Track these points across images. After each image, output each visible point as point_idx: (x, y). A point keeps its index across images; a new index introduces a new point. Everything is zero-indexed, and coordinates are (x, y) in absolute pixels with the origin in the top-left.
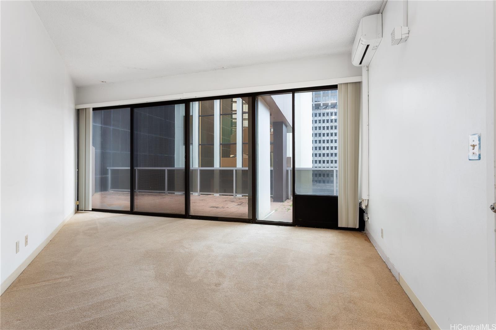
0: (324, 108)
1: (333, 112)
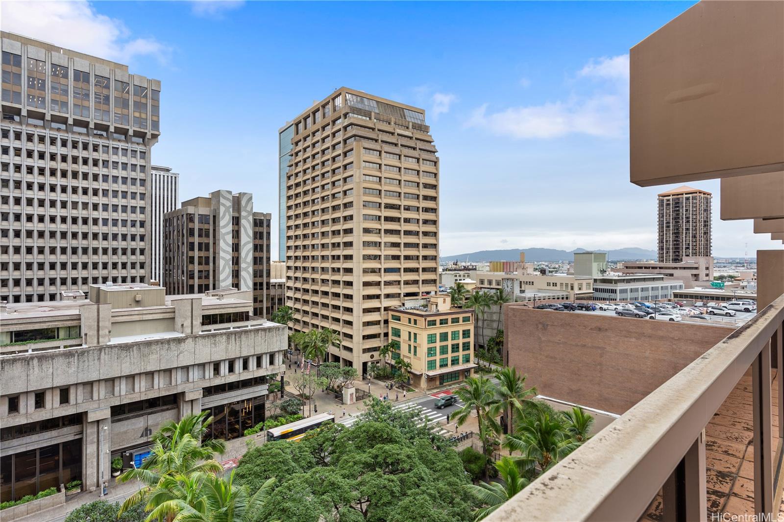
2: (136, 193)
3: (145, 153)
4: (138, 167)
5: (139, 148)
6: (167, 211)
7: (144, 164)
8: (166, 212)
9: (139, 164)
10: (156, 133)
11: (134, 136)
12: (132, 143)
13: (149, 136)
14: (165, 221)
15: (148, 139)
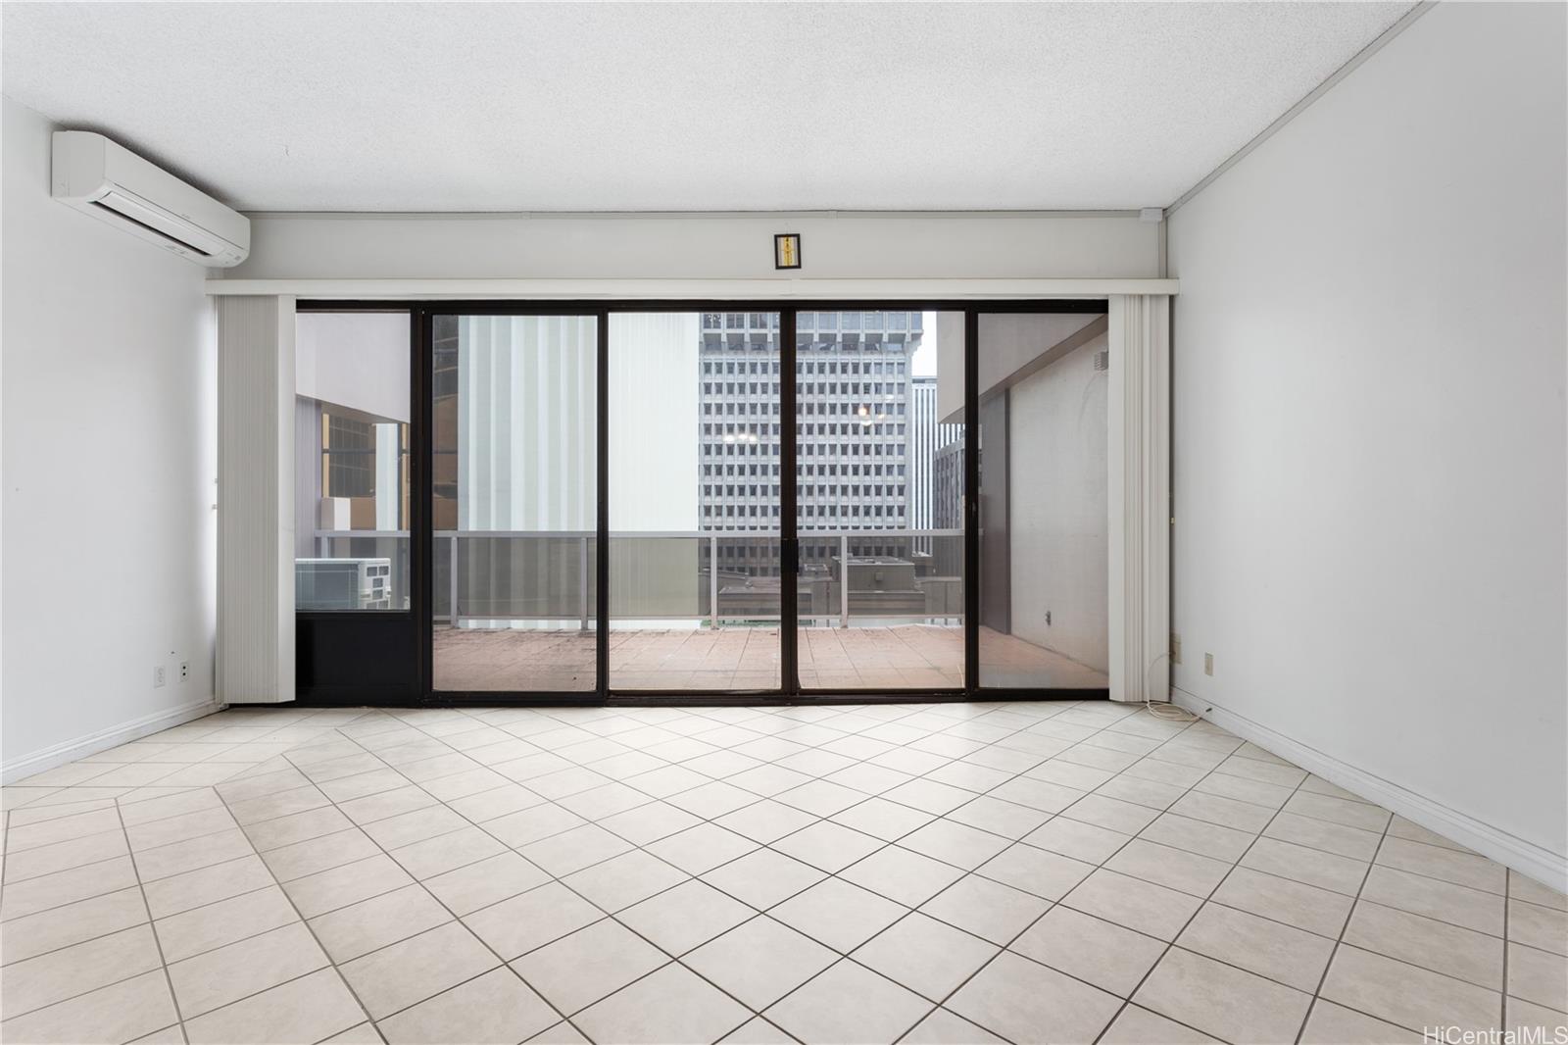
0: (821, 349)
1: (848, 363)
2: (893, 425)
3: (903, 364)
4: (896, 386)
5: (896, 359)
6: (939, 447)
7: (903, 381)
8: (936, 448)
9: (896, 382)
10: (918, 331)
11: (890, 342)
12: (888, 352)
13: (908, 338)
14: (937, 463)
15: (908, 343)
